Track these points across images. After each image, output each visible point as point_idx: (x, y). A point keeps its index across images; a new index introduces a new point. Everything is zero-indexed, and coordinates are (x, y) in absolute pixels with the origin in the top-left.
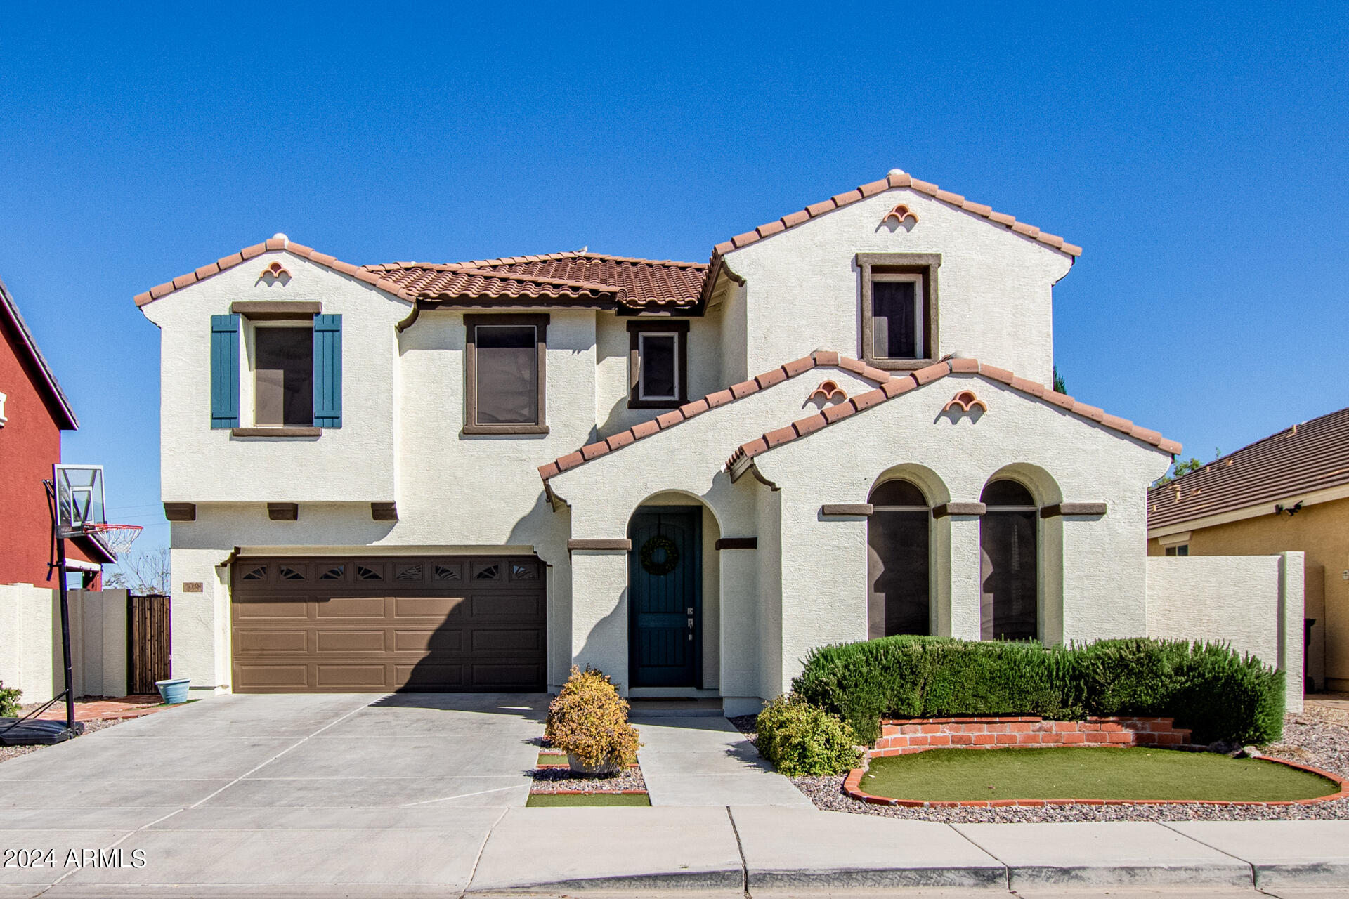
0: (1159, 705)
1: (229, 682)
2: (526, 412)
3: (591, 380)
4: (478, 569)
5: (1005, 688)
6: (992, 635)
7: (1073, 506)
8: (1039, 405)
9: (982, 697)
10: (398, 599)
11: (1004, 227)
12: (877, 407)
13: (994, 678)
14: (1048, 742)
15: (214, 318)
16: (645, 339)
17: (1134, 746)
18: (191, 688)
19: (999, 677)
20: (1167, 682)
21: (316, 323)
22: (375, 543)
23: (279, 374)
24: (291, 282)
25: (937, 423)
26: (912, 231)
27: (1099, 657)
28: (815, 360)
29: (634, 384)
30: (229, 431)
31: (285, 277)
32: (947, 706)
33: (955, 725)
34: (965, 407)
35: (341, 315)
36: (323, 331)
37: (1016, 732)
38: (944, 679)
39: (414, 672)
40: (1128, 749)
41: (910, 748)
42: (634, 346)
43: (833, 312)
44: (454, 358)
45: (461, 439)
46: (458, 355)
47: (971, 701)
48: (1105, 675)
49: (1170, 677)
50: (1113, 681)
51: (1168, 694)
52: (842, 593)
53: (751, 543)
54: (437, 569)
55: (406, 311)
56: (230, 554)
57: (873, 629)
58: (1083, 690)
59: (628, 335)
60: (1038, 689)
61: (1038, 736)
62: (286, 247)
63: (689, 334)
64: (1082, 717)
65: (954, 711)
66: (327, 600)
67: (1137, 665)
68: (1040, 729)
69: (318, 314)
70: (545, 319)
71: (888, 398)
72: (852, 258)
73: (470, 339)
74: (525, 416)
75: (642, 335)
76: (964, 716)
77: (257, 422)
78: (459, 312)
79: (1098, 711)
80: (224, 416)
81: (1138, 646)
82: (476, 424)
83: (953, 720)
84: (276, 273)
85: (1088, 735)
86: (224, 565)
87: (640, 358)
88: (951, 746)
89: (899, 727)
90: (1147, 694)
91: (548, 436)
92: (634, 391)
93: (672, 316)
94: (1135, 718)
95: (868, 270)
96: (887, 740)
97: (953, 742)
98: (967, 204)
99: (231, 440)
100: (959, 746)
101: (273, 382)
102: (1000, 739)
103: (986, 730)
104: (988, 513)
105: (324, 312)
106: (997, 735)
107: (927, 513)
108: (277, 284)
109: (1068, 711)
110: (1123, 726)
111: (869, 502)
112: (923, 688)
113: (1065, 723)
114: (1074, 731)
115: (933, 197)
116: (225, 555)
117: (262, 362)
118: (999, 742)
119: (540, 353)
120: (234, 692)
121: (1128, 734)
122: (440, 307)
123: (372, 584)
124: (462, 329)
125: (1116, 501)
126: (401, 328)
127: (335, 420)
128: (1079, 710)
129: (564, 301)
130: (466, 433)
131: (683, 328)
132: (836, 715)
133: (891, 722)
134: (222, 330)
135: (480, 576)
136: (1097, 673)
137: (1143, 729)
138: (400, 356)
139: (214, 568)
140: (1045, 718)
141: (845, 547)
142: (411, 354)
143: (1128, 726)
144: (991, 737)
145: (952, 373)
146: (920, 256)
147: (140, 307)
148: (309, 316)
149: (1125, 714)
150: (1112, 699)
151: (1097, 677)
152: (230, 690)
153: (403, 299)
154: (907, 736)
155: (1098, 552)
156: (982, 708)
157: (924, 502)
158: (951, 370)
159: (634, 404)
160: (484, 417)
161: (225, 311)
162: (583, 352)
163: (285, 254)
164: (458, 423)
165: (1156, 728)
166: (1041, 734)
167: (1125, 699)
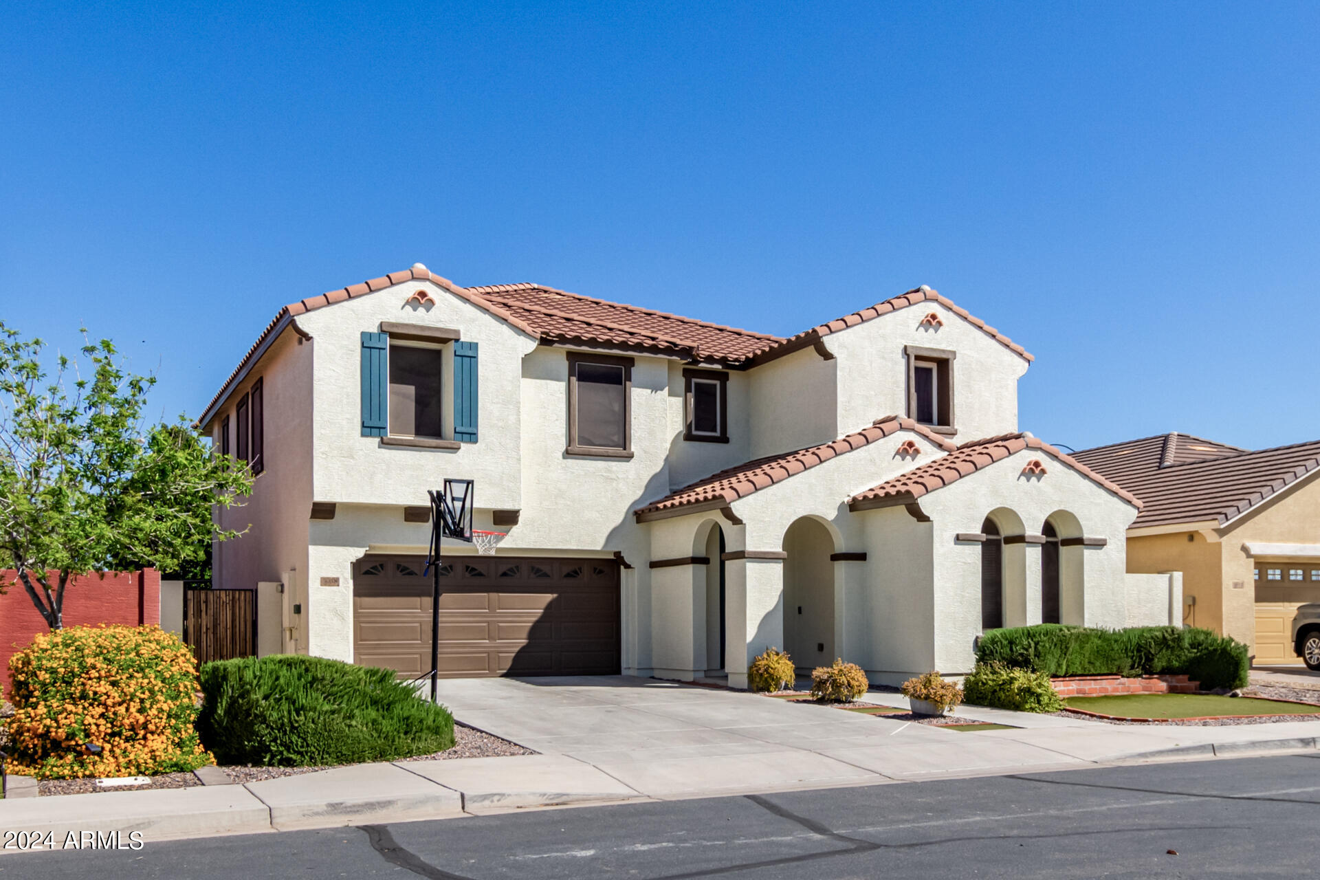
0: (1182, 667)
2: (616, 438)
3: (664, 415)
4: (566, 570)
5: (1104, 657)
7: (1090, 539)
8: (1072, 472)
10: (500, 594)
12: (987, 468)
14: (1124, 691)
16: (696, 384)
17: (1167, 693)
20: (1187, 653)
21: (453, 347)
23: (411, 390)
24: (433, 309)
25: (1019, 480)
26: (940, 332)
27: (1152, 638)
28: (901, 424)
29: (688, 423)
30: (378, 439)
31: (430, 304)
34: (1034, 471)
35: (477, 344)
36: (461, 356)
37: (1109, 685)
38: (1077, 652)
39: (516, 659)
40: (1163, 695)
42: (688, 389)
44: (558, 389)
45: (564, 458)
46: (562, 386)
47: (1087, 666)
48: (1155, 649)
49: (1189, 650)
50: (1159, 653)
51: (1187, 660)
52: (966, 595)
53: (862, 557)
54: (533, 569)
55: (531, 346)
56: (364, 552)
58: (1143, 659)
59: (684, 379)
60: (1120, 658)
61: (1119, 688)
62: (430, 278)
63: (728, 383)
64: (1141, 676)
65: (1079, 673)
68: (1119, 684)
69: (458, 340)
70: (630, 362)
71: (993, 462)
72: (902, 348)
73: (571, 374)
74: (613, 441)
75: (694, 380)
76: (1084, 674)
78: (565, 349)
79: (1148, 671)
81: (1173, 631)
82: (577, 447)
83: (1078, 677)
84: (421, 300)
85: (1143, 687)
86: (356, 563)
87: (692, 400)
88: (1077, 695)
90: (1176, 661)
91: (633, 460)
92: (689, 427)
93: (723, 368)
94: (1169, 676)
95: (912, 359)
97: (1078, 693)
99: (380, 446)
100: (1080, 695)
101: (405, 396)
102: (1101, 690)
104: (1047, 542)
105: (462, 339)
106: (1099, 687)
107: (999, 541)
108: (421, 310)
109: (1133, 672)
110: (1161, 681)
111: (983, 532)
112: (1068, 658)
113: (1132, 679)
114: (1135, 684)
115: (950, 309)
116: (360, 553)
117: (396, 377)
118: (1100, 692)
119: (627, 390)
121: (1163, 685)
122: (556, 345)
123: (477, 581)
124: (564, 365)
125: (1111, 537)
126: (526, 359)
127: (472, 437)
128: (1139, 671)
130: (568, 454)
131: (723, 377)
134: (369, 346)
135: (568, 575)
137: (1173, 682)
139: (351, 566)
140: (1123, 676)
141: (973, 563)
142: (529, 381)
143: (1163, 681)
144: (1096, 689)
145: (1028, 447)
146: (943, 351)
148: (444, 341)
149: (1165, 673)
150: (1159, 664)
151: (1151, 650)
153: (531, 336)
155: (1102, 571)
156: (1093, 671)
157: (997, 533)
158: (1027, 445)
159: (689, 437)
160: (584, 441)
161: (374, 329)
162: (659, 392)
163: (428, 283)
164: (562, 445)
165: (1178, 681)
166: (1120, 686)
167: (1164, 664)
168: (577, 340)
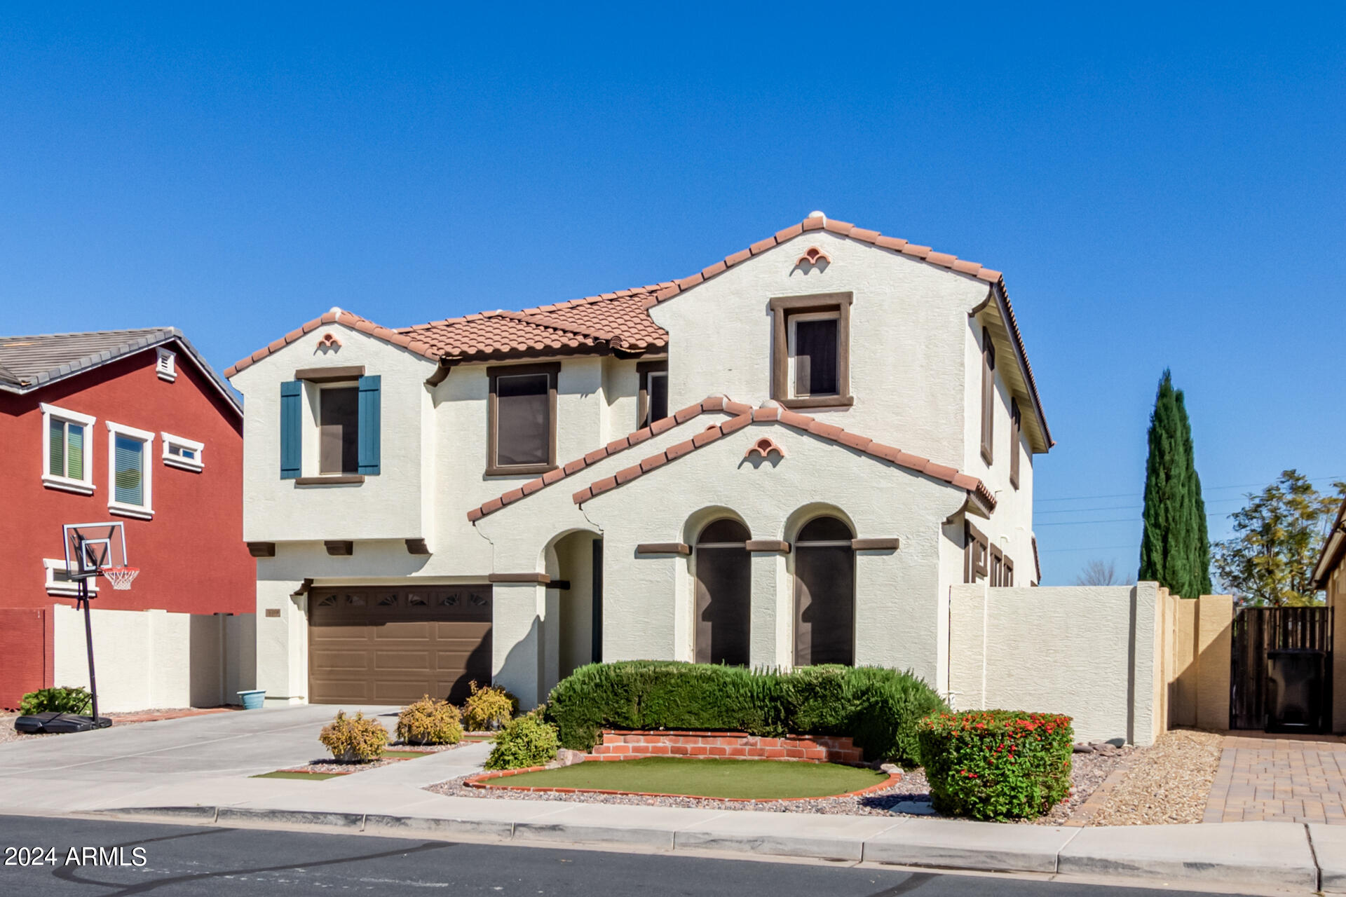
0: (841, 726)
1: (306, 694)
2: (539, 453)
3: (597, 421)
5: (715, 706)
6: (809, 661)
7: (864, 541)
8: (836, 448)
9: (696, 714)
10: (441, 623)
11: (918, 259)
12: (688, 456)
13: (705, 698)
14: (753, 755)
15: (283, 384)
16: (654, 378)
17: (826, 762)
18: (266, 698)
19: (709, 697)
20: (847, 705)
21: (359, 384)
22: (414, 575)
23: (338, 429)
24: (340, 350)
25: (742, 468)
26: (826, 271)
28: (702, 406)
29: (642, 422)
30: (293, 481)
31: (335, 346)
32: (664, 721)
33: (674, 737)
34: (765, 453)
35: (380, 376)
36: (366, 391)
37: (726, 744)
38: (659, 697)
40: (822, 764)
41: (631, 754)
42: (643, 386)
43: (748, 356)
44: (479, 408)
45: (484, 480)
46: (482, 404)
47: (686, 716)
48: (797, 698)
49: (849, 701)
50: (803, 703)
51: (847, 715)
52: (654, 622)
54: (472, 596)
55: (432, 369)
56: (300, 585)
57: (699, 655)
58: (781, 710)
59: (637, 375)
60: (742, 709)
61: (745, 749)
62: (337, 320)
64: (783, 734)
65: (671, 725)
66: (383, 624)
67: (821, 689)
68: (746, 744)
69: (362, 376)
70: (557, 367)
71: (697, 448)
72: (766, 303)
73: (492, 389)
74: (536, 456)
75: (650, 375)
76: (681, 729)
77: (322, 471)
78: (483, 366)
79: (796, 732)
80: (290, 468)
82: (497, 466)
83: (672, 733)
84: (329, 344)
85: (788, 750)
86: (298, 594)
87: (648, 397)
88: (670, 755)
89: (622, 737)
90: (831, 716)
94: (827, 737)
95: (780, 314)
96: (609, 747)
97: (672, 752)
98: (882, 239)
99: (295, 488)
100: (677, 756)
101: (334, 435)
102: (713, 751)
103: (700, 743)
105: (367, 374)
106: (711, 748)
107: (747, 550)
108: (331, 352)
109: (768, 728)
110: (817, 743)
112: (639, 704)
113: (769, 739)
114: (777, 747)
115: (847, 236)
116: (297, 585)
117: (326, 418)
118: (711, 753)
119: (551, 399)
120: (310, 702)
121: (821, 750)
122: (462, 363)
124: (485, 381)
125: (909, 536)
126: (433, 383)
127: (375, 468)
128: (778, 728)
129: (566, 350)
130: (488, 475)
132: (552, 724)
133: (613, 732)
134: (289, 395)
136: (789, 696)
137: (834, 747)
138: (435, 407)
139: (289, 597)
140: (753, 734)
141: (658, 582)
142: (444, 405)
143: (822, 744)
144: (705, 749)
146: (830, 295)
147: (228, 378)
148: (356, 378)
149: (819, 732)
151: (790, 699)
152: (306, 701)
153: (429, 359)
154: (630, 745)
155: (891, 585)
156: (698, 725)
157: (747, 538)
158: (753, 419)
160: (504, 459)
161: (292, 379)
162: (590, 396)
163: (336, 325)
164: (483, 466)
165: (842, 746)
166: (747, 748)
167: (815, 720)
168: (497, 354)
